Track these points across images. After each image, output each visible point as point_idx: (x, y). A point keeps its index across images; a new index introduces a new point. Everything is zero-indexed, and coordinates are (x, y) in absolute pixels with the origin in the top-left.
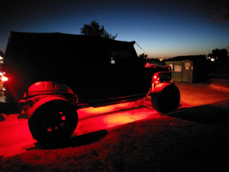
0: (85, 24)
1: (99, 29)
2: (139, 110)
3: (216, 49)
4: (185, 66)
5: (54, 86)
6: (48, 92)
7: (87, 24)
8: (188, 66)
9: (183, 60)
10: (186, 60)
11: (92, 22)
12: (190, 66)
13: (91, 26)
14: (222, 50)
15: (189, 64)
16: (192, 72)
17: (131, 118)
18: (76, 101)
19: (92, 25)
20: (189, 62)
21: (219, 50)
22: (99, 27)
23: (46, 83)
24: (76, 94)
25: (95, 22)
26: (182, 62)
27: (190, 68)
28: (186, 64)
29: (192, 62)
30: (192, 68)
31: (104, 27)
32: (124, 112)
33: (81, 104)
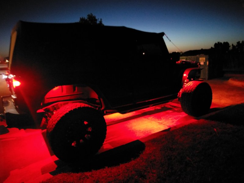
0: (80, 18)
1: (96, 23)
2: (164, 113)
3: (218, 43)
4: (200, 61)
5: (74, 90)
6: (68, 98)
7: (84, 18)
8: (204, 60)
9: (198, 54)
10: (201, 55)
11: (89, 15)
12: (205, 61)
13: (88, 20)
14: (224, 43)
15: (204, 59)
16: (207, 67)
17: (159, 123)
18: (102, 107)
19: (89, 18)
20: (204, 56)
21: (221, 43)
22: (96, 20)
23: (64, 87)
24: (101, 99)
25: (92, 15)
26: (196, 56)
27: (205, 63)
28: (200, 59)
29: (207, 56)
30: (208, 63)
31: (102, 21)
32: (148, 115)
33: (107, 111)
